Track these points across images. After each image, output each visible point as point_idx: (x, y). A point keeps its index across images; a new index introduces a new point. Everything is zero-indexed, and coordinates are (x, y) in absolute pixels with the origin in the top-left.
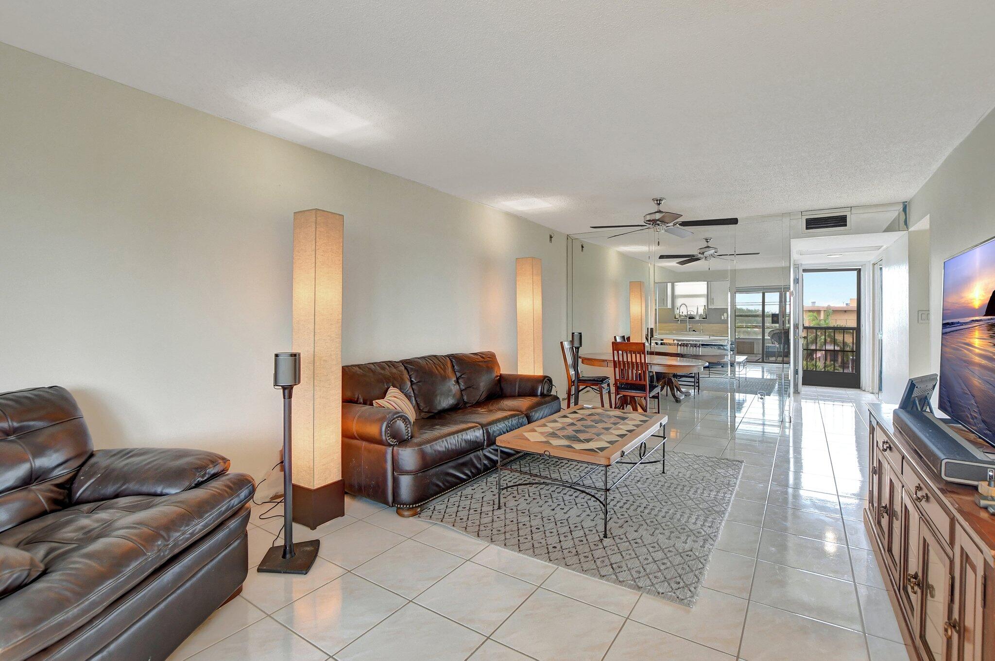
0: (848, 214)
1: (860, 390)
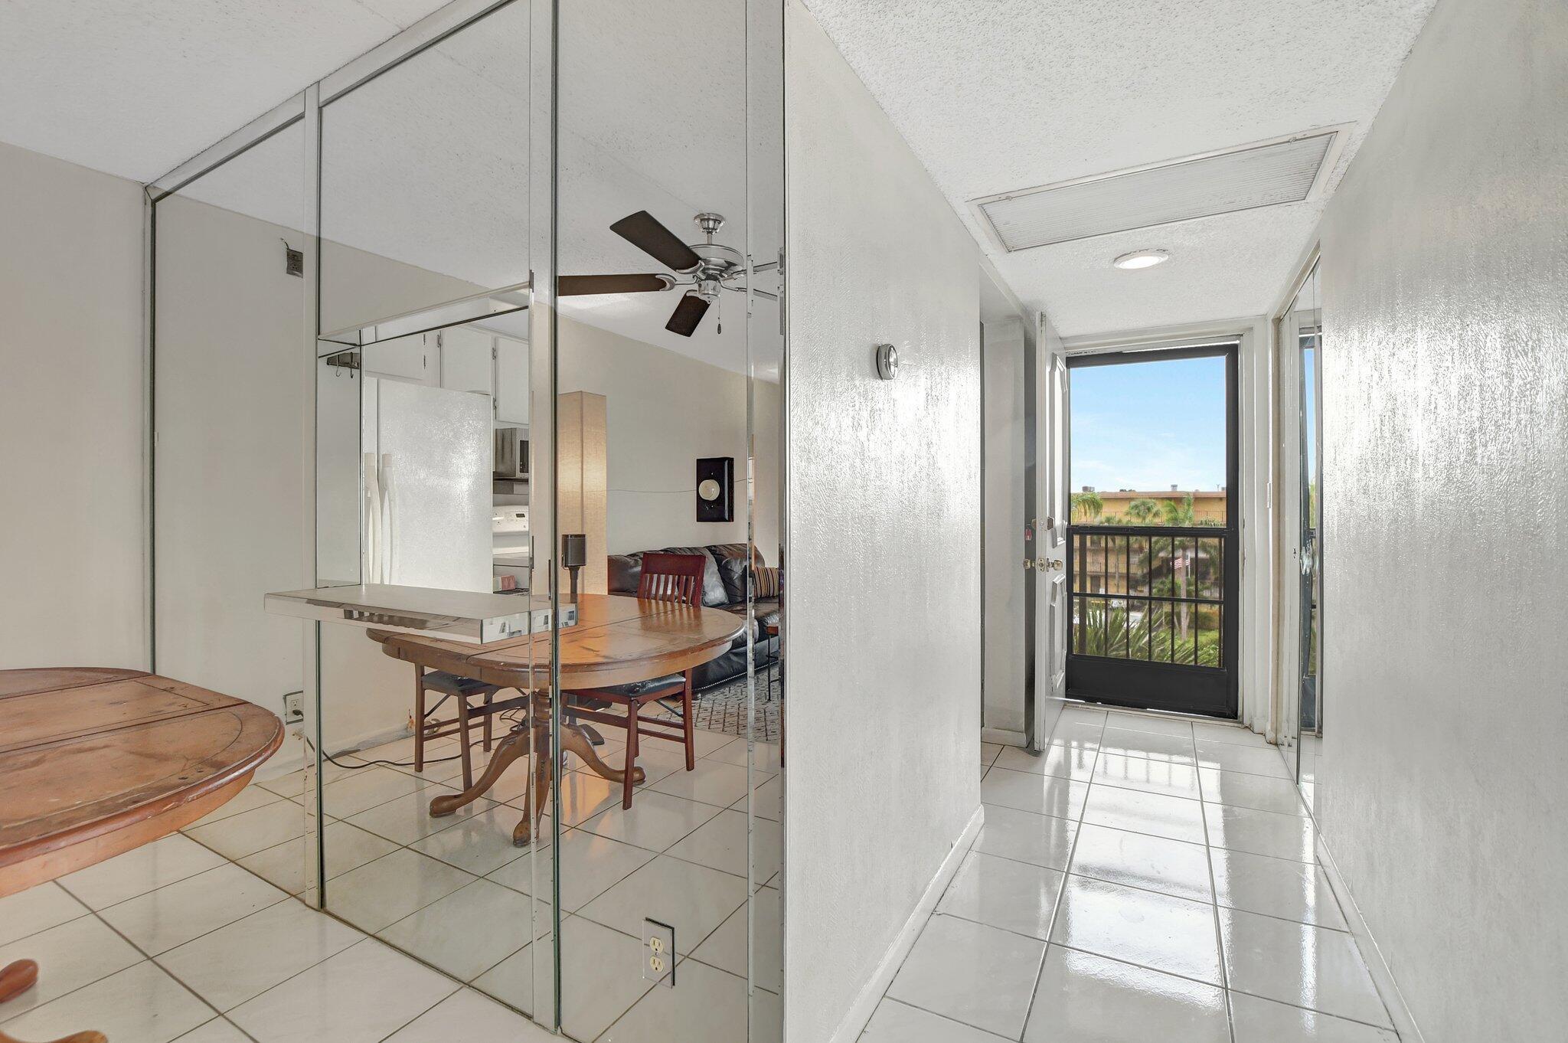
1: (1236, 725)
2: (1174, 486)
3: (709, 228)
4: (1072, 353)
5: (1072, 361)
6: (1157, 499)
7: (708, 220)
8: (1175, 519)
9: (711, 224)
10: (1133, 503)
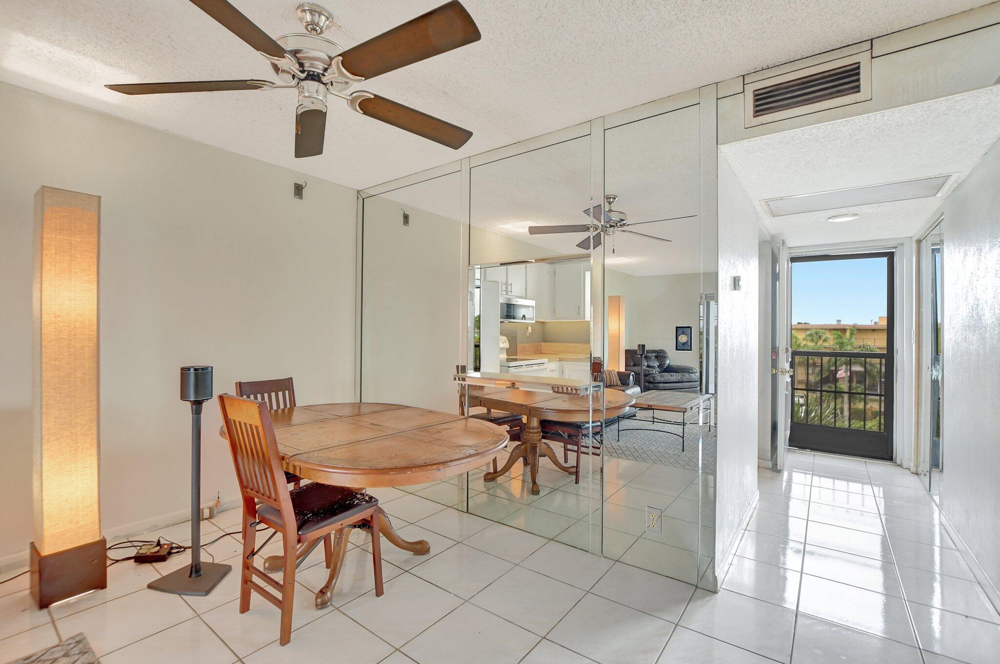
0: (863, 59)
1: (892, 464)
2: (839, 321)
3: (610, 202)
4: (794, 255)
5: (794, 260)
6: (826, 329)
7: (610, 198)
8: (842, 344)
9: (611, 200)
10: (808, 332)
